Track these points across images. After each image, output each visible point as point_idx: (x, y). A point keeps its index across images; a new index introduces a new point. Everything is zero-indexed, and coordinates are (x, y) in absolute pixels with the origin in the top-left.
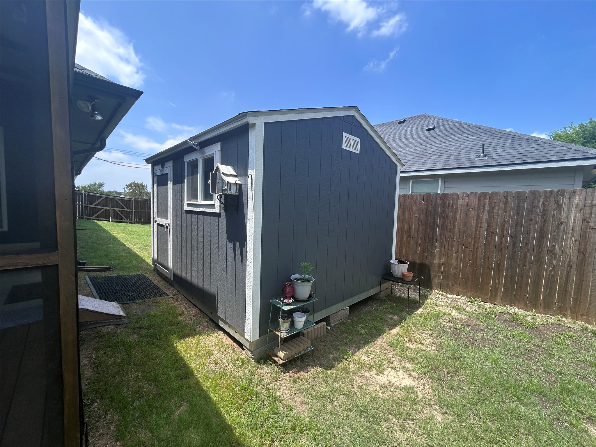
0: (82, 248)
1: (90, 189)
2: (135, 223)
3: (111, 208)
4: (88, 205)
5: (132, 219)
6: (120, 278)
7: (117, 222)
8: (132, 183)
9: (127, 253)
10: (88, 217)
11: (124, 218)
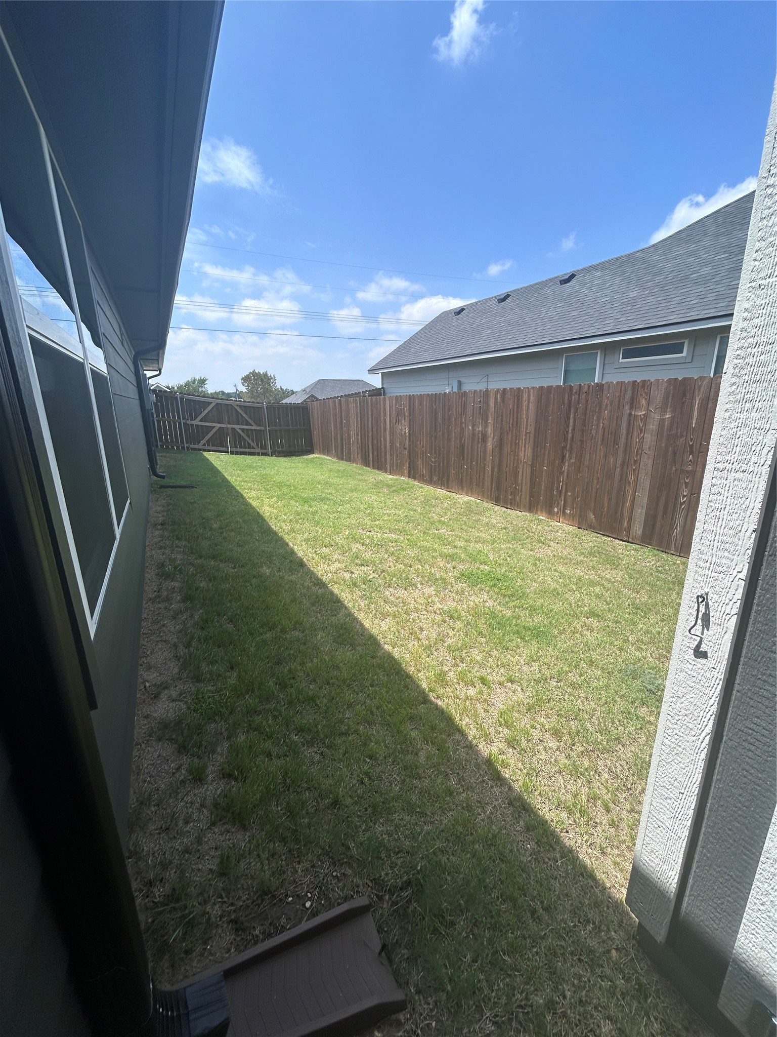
1: (189, 389)
2: (272, 455)
3: (229, 426)
4: (189, 422)
5: (265, 445)
7: (242, 453)
8: (250, 373)
10: (192, 446)
11: (252, 444)
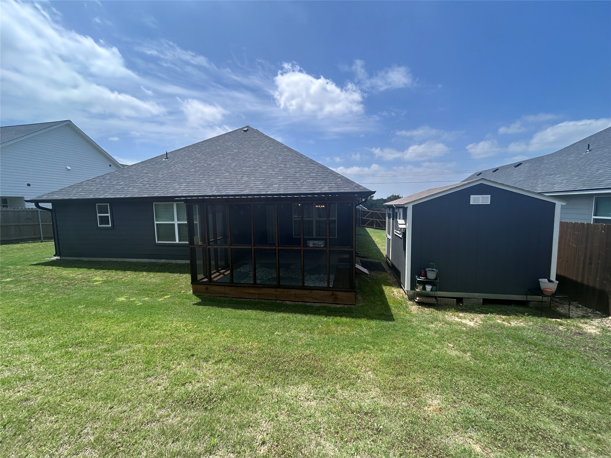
0: (358, 246)
3: (375, 219)
4: (362, 218)
6: (371, 262)
7: (378, 229)
9: (377, 251)
10: (362, 226)
11: (382, 226)
